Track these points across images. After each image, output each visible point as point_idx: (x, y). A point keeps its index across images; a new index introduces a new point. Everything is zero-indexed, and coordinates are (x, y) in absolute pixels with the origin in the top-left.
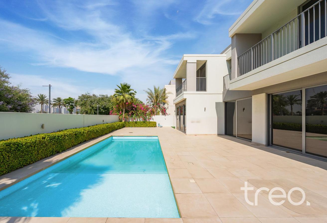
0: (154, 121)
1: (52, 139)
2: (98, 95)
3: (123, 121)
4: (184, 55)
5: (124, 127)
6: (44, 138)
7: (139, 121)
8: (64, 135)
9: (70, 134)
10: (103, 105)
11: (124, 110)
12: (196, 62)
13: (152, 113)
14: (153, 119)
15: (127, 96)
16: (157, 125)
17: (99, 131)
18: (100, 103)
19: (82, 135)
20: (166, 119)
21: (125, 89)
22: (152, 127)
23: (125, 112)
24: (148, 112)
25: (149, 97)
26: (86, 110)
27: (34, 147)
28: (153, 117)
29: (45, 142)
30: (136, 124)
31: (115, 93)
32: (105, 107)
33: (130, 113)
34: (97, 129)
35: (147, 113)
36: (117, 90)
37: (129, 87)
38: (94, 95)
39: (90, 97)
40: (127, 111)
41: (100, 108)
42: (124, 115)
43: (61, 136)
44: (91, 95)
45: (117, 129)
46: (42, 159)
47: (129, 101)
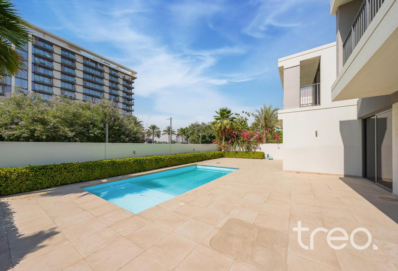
0: (262, 151)
1: (136, 161)
2: (207, 123)
3: (223, 151)
4: (278, 59)
5: (223, 157)
6: (130, 160)
7: (241, 150)
8: (146, 159)
9: (151, 159)
10: (208, 133)
11: (224, 137)
12: (299, 64)
13: (260, 140)
14: (260, 149)
15: (225, 122)
16: (266, 156)
17: (182, 159)
18: (206, 132)
19: (163, 161)
20: (279, 148)
21: (224, 114)
22: (258, 158)
23: (225, 141)
24: (252, 139)
25: (256, 120)
26: (194, 139)
27: (123, 165)
28: (261, 145)
29: (130, 163)
30: (236, 155)
31: (215, 120)
32: (211, 135)
33: (230, 141)
34: (180, 157)
35: (251, 141)
36: (215, 116)
37: (229, 112)
38: (203, 123)
39: (198, 126)
40: (227, 140)
41: (207, 136)
42: (223, 143)
43: (143, 160)
44: (201, 124)
45: (210, 159)
46: (128, 174)
47: (228, 127)
